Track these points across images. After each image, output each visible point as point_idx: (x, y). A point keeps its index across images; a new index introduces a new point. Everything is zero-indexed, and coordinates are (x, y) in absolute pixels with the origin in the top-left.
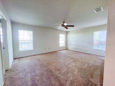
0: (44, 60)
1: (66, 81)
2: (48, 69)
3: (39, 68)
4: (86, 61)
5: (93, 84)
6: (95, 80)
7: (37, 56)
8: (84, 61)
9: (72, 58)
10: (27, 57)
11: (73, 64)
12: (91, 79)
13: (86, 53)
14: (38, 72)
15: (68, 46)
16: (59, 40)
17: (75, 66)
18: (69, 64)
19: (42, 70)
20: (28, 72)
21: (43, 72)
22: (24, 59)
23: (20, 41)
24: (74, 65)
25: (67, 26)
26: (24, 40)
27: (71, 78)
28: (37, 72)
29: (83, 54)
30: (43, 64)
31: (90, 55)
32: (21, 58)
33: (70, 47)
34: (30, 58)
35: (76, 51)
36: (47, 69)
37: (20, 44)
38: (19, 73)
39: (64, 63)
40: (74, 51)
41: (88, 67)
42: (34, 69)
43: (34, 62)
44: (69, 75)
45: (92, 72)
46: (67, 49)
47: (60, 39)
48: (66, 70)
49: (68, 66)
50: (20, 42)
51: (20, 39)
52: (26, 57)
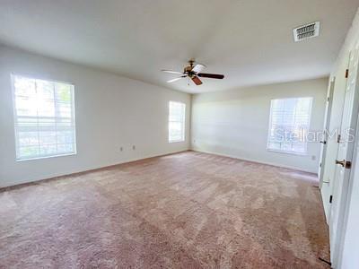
0: (123, 190)
1: (216, 261)
2: (144, 223)
3: (108, 221)
4: (255, 186)
5: (296, 259)
6: (300, 247)
7: (92, 174)
8: (250, 185)
9: (214, 180)
10: (53, 182)
11: (223, 199)
12: (286, 245)
13: (248, 163)
14: (106, 239)
15: (193, 139)
16: (168, 121)
17: (230, 205)
18: (211, 199)
19: (123, 229)
20: (66, 244)
21: (129, 237)
22: (40, 188)
23: (19, 120)
24: (226, 201)
25: (200, 75)
26: (38, 118)
27: (230, 250)
28: (105, 241)
29: (240, 165)
30: (120, 203)
31: (261, 167)
32: (25, 189)
33: (199, 144)
34: (63, 183)
35: (219, 157)
36: (138, 223)
37: (21, 134)
38: (27, 251)
39: (192, 198)
40: (212, 155)
41: (266, 203)
42: (88, 229)
43: (83, 198)
44: (221, 238)
45: (283, 219)
46: (190, 151)
47: (171, 118)
48: (204, 221)
49: (209, 205)
50: (21, 122)
51: (19, 113)
52: (47, 181)
